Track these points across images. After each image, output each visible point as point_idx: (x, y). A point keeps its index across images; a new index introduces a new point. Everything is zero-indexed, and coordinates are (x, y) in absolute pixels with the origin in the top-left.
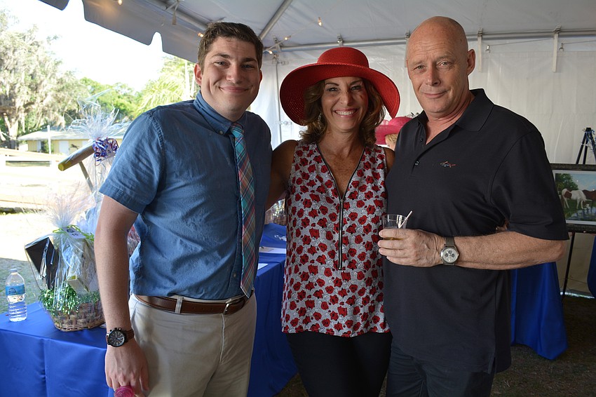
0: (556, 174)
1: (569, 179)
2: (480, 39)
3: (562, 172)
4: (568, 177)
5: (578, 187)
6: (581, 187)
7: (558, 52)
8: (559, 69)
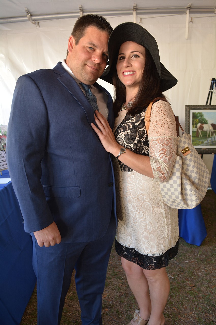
0: (193, 113)
1: (202, 116)
2: (134, 13)
3: (196, 111)
4: (201, 115)
5: (208, 122)
6: (210, 122)
7: (189, 24)
8: (189, 37)
